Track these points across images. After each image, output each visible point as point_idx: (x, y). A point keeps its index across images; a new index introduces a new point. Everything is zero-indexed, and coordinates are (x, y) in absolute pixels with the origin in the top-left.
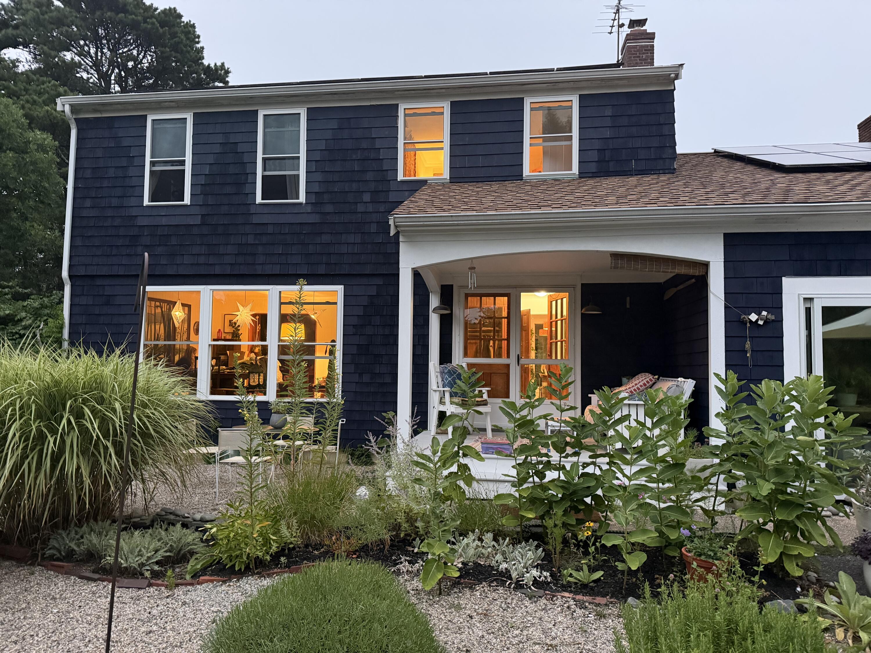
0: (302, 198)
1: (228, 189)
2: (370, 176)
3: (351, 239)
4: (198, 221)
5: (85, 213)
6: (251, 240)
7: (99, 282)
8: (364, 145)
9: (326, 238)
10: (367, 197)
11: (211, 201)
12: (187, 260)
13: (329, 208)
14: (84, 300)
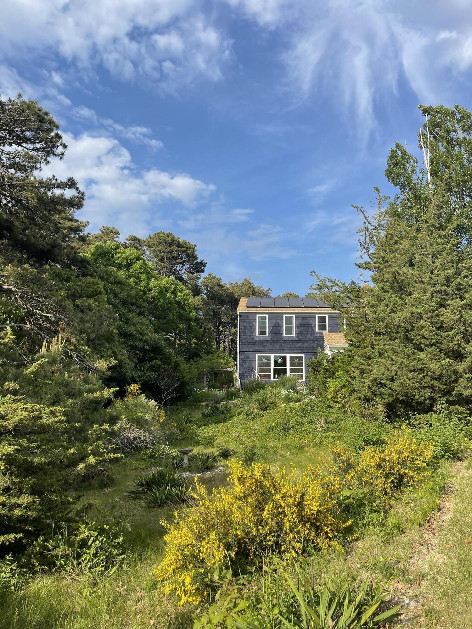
0: (294, 335)
1: (277, 332)
2: (310, 330)
3: (306, 344)
4: (270, 339)
5: (242, 337)
6: (282, 344)
7: (246, 353)
8: (308, 323)
9: (300, 344)
10: (309, 335)
11: (273, 335)
12: (268, 348)
13: (301, 337)
14: (242, 357)
